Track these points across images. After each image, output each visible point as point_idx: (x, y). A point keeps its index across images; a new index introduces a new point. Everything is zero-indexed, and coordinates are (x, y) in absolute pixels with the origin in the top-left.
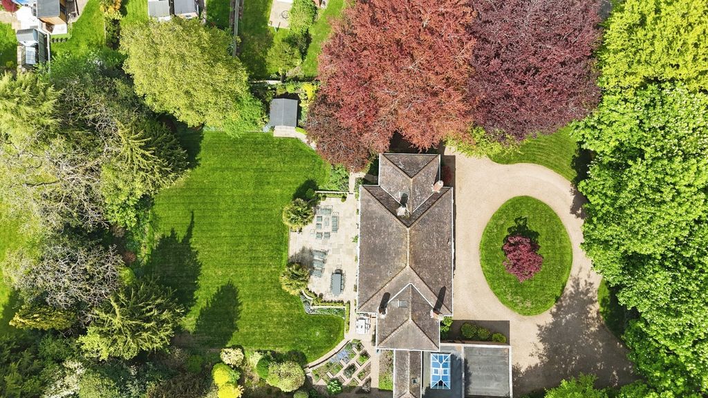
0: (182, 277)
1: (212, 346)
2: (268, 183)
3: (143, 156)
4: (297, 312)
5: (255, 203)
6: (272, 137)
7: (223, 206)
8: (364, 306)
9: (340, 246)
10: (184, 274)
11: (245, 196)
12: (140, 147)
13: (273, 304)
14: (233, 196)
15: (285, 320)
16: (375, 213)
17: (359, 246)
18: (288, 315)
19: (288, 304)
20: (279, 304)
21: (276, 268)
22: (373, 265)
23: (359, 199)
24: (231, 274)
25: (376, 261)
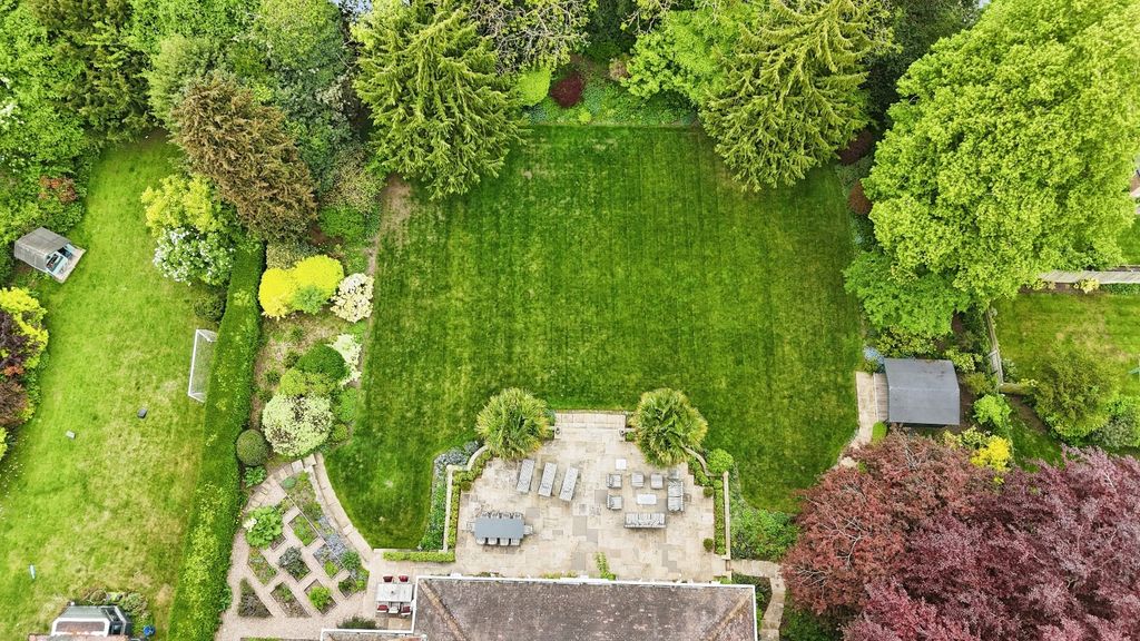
0: (527, 194)
1: (381, 259)
2: (739, 362)
3: (791, 62)
4: (440, 435)
5: (691, 335)
6: (852, 368)
7: (682, 267)
8: (431, 596)
9: (593, 537)
10: (532, 198)
11: (705, 312)
12: (811, 53)
13: (464, 379)
14: (704, 286)
15: (426, 408)
16: (679, 629)
17: (590, 581)
18: (437, 413)
19: (461, 412)
20: (462, 393)
21: (543, 382)
22: (536, 623)
23: (716, 584)
24: (531, 291)
25: (547, 629)
